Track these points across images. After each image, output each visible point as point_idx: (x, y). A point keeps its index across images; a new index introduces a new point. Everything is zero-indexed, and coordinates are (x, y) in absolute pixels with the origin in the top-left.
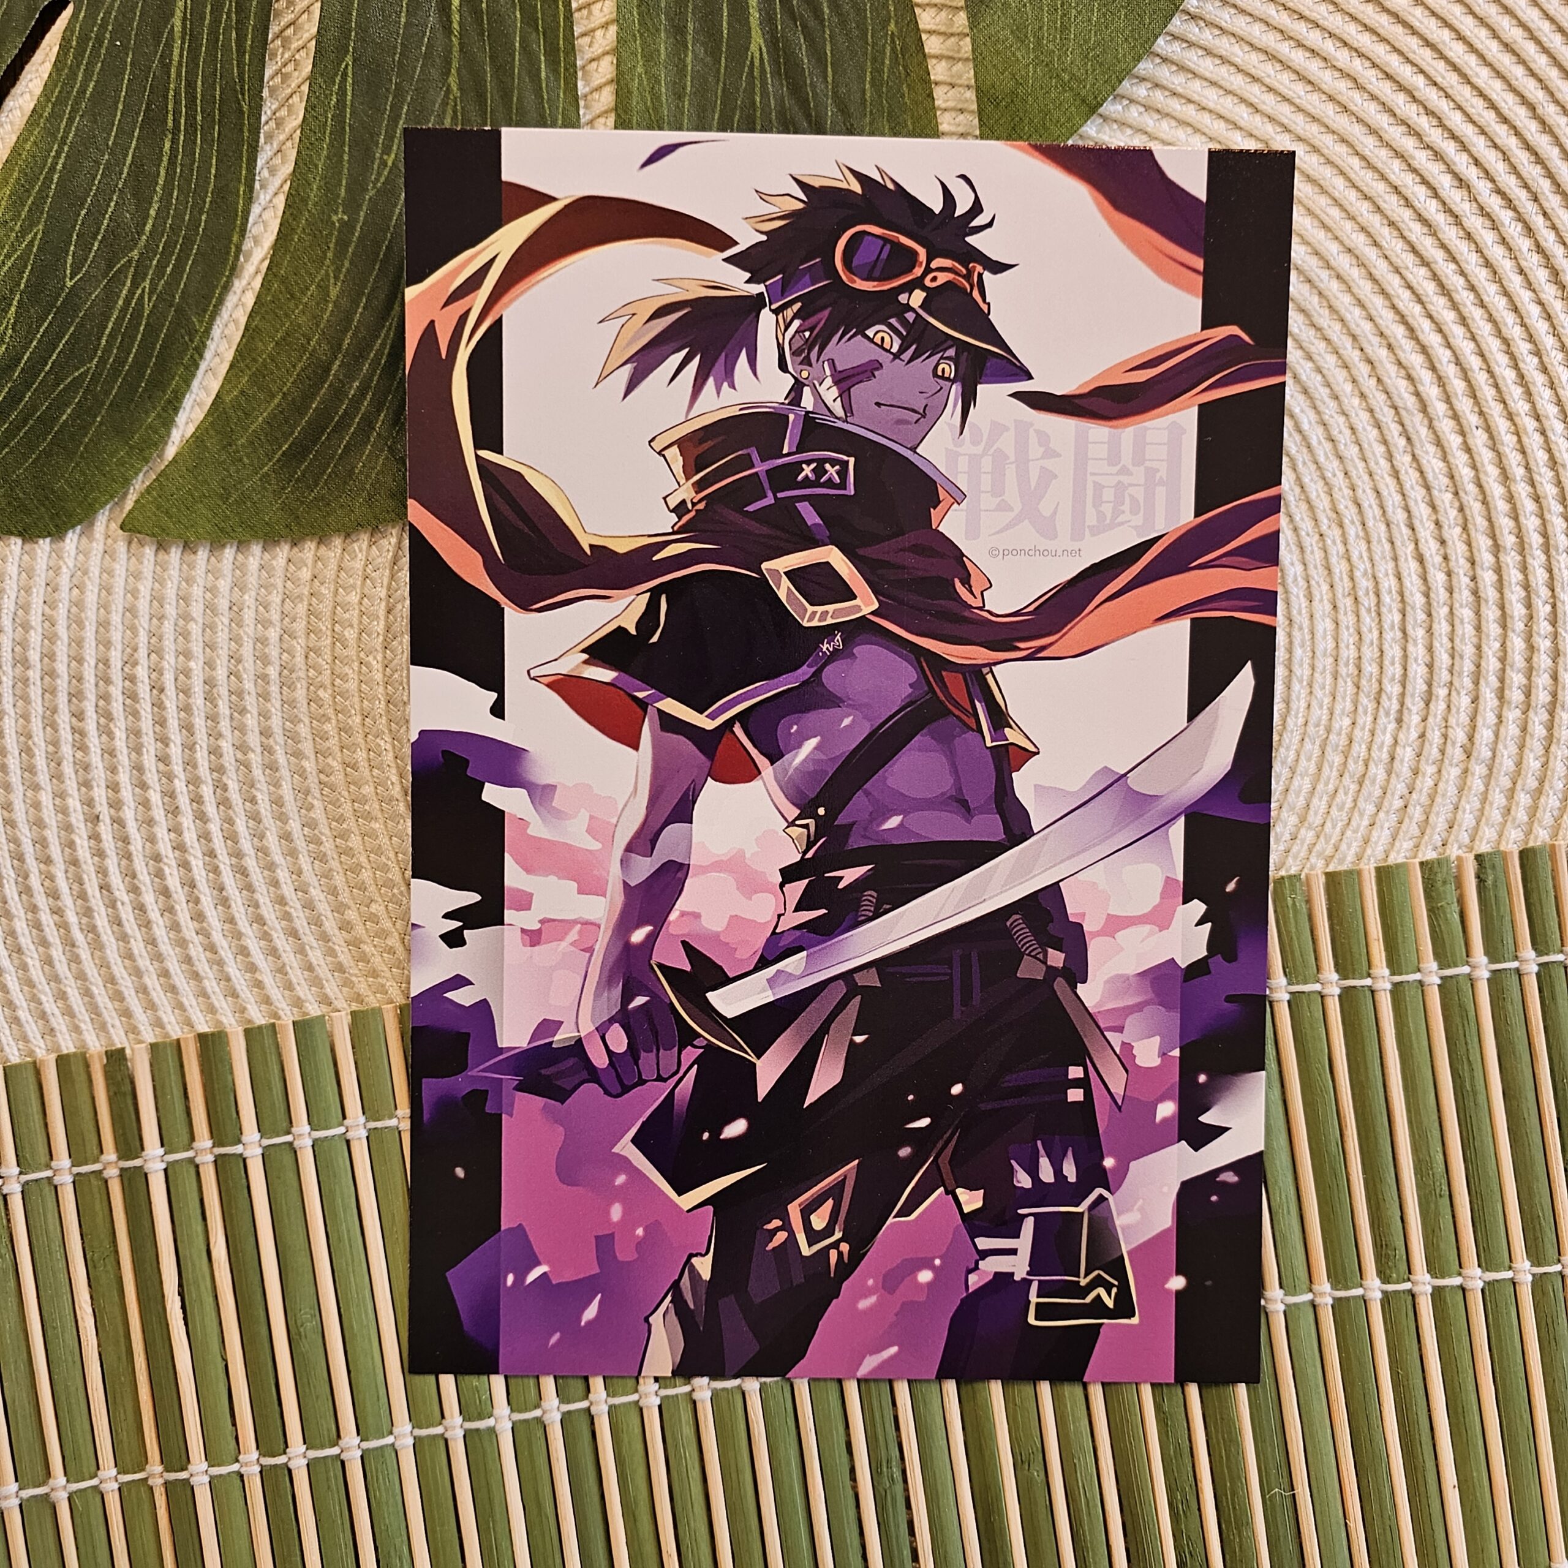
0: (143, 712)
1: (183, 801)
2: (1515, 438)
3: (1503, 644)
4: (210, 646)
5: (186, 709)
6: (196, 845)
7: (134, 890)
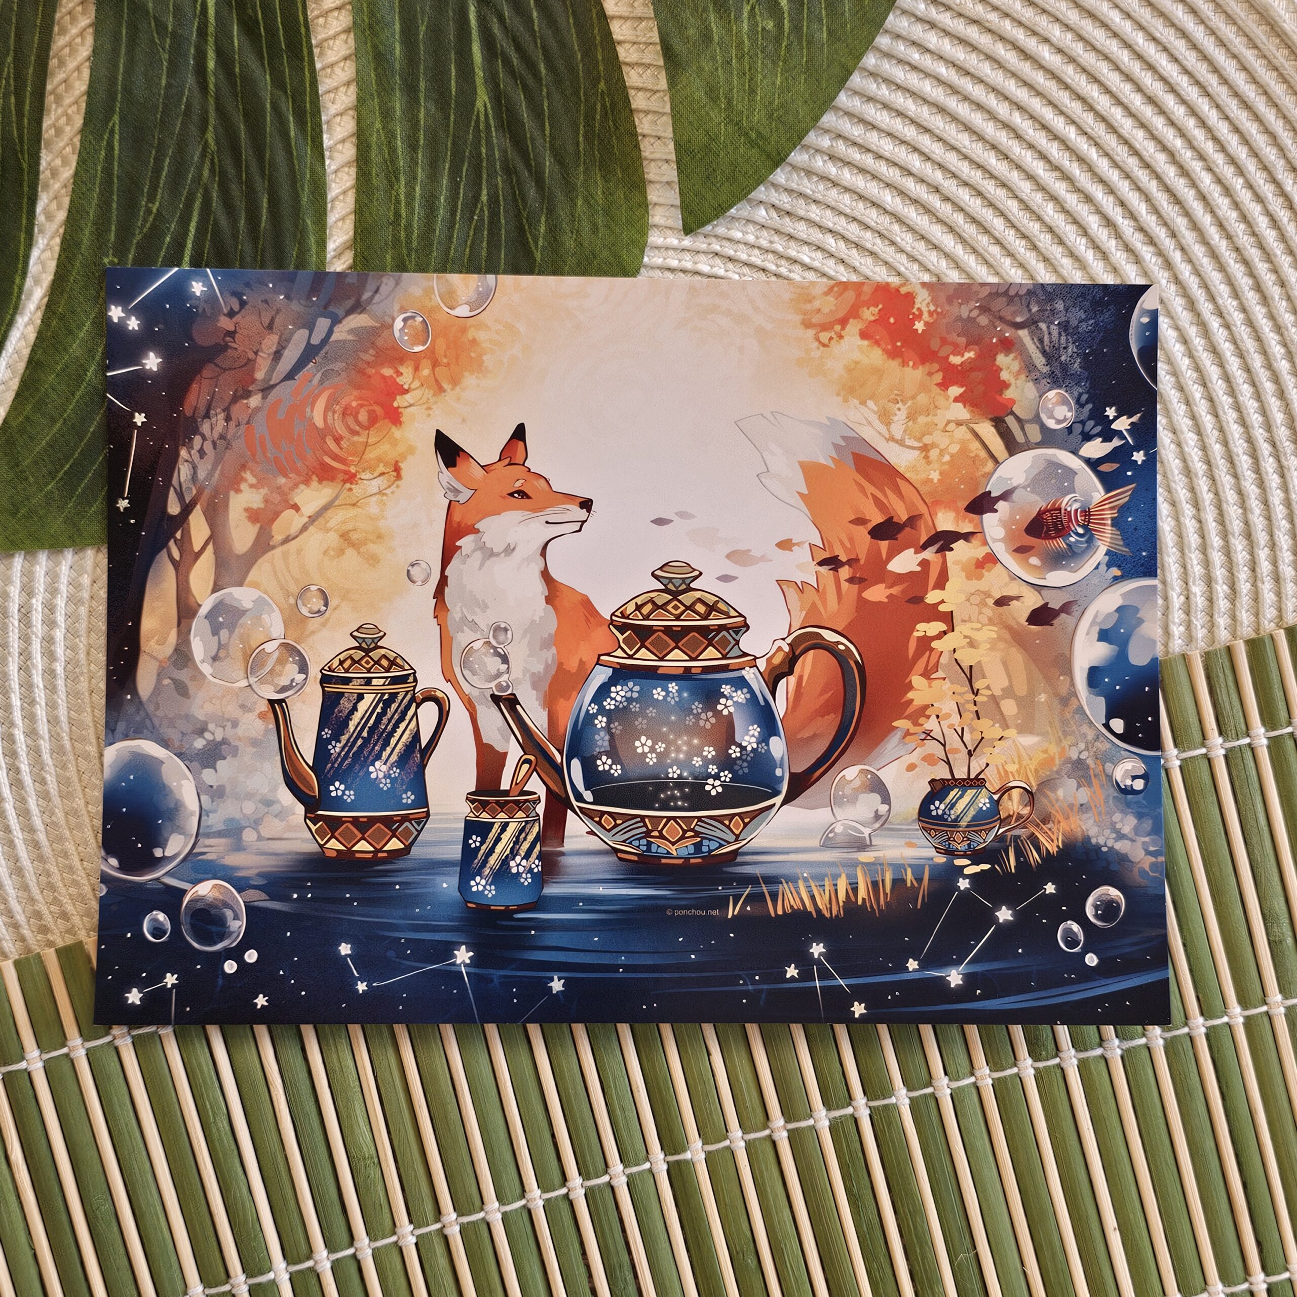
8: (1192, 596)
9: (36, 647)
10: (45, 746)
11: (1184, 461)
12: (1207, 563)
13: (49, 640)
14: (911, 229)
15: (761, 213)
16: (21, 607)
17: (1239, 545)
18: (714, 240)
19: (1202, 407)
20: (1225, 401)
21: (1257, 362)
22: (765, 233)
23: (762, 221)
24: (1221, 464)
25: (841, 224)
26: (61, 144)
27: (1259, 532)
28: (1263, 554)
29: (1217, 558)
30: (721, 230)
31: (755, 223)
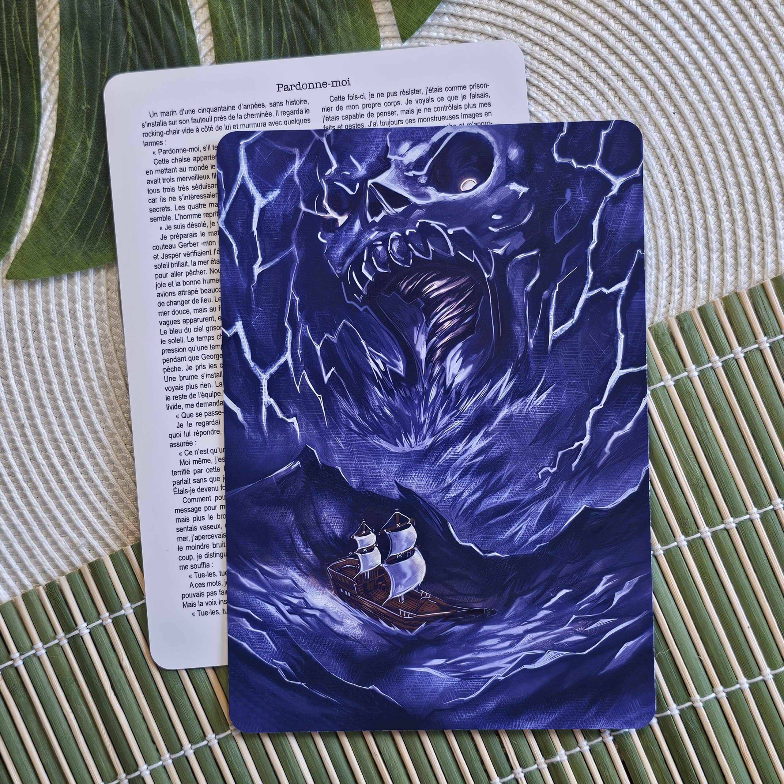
0: (37, 371)
1: (64, 411)
2: (694, 115)
3: (705, 221)
4: (64, 332)
5: (57, 365)
6: (74, 431)
7: (47, 458)
8: (730, 196)
9: (82, 331)
10: (96, 384)
11: (713, 118)
12: (736, 175)
13: (88, 326)
14: (533, 13)
15: (446, 20)
16: (70, 310)
17: (753, 162)
18: (421, 40)
19: (719, 85)
20: (732, 80)
21: (747, 54)
22: (450, 31)
23: (447, 24)
24: (735, 117)
25: (492, 17)
26: (52, 51)
27: (763, 152)
28: (768, 165)
29: (742, 171)
30: (424, 33)
31: (443, 26)
